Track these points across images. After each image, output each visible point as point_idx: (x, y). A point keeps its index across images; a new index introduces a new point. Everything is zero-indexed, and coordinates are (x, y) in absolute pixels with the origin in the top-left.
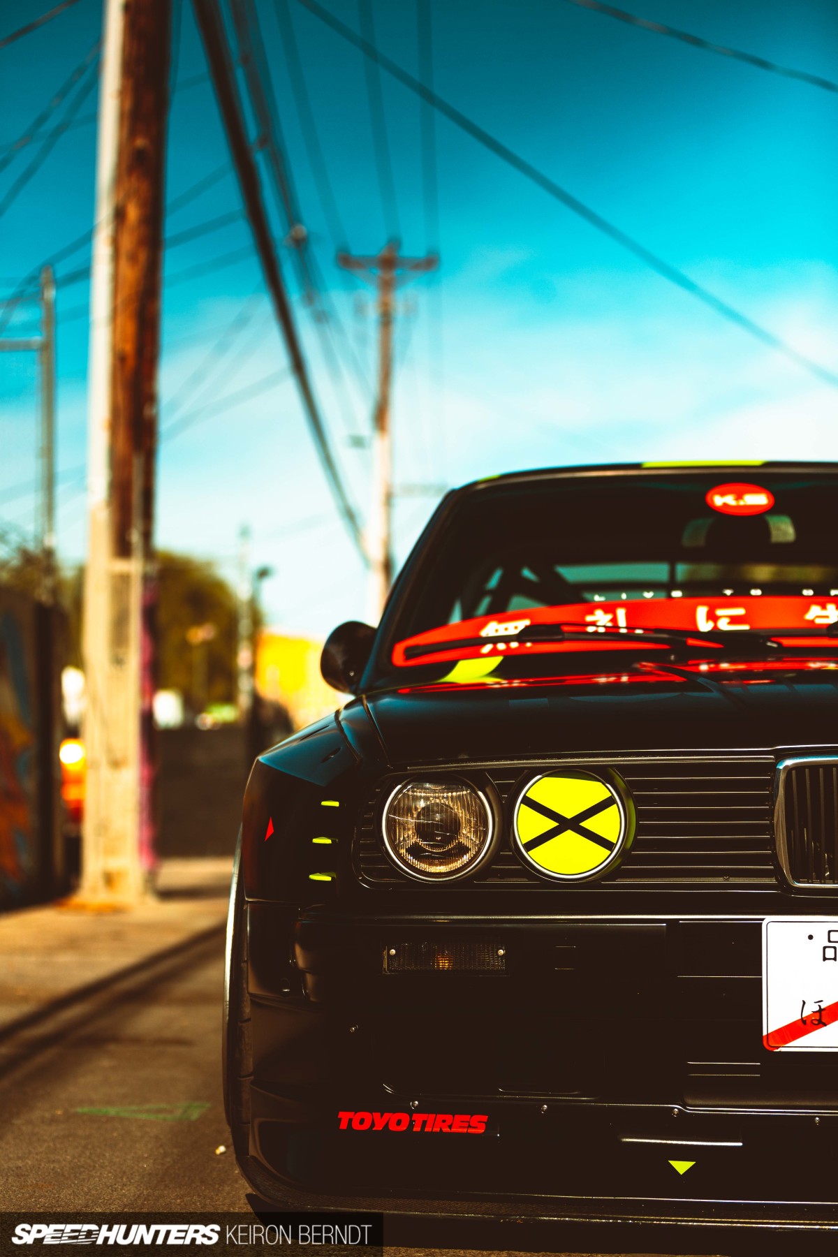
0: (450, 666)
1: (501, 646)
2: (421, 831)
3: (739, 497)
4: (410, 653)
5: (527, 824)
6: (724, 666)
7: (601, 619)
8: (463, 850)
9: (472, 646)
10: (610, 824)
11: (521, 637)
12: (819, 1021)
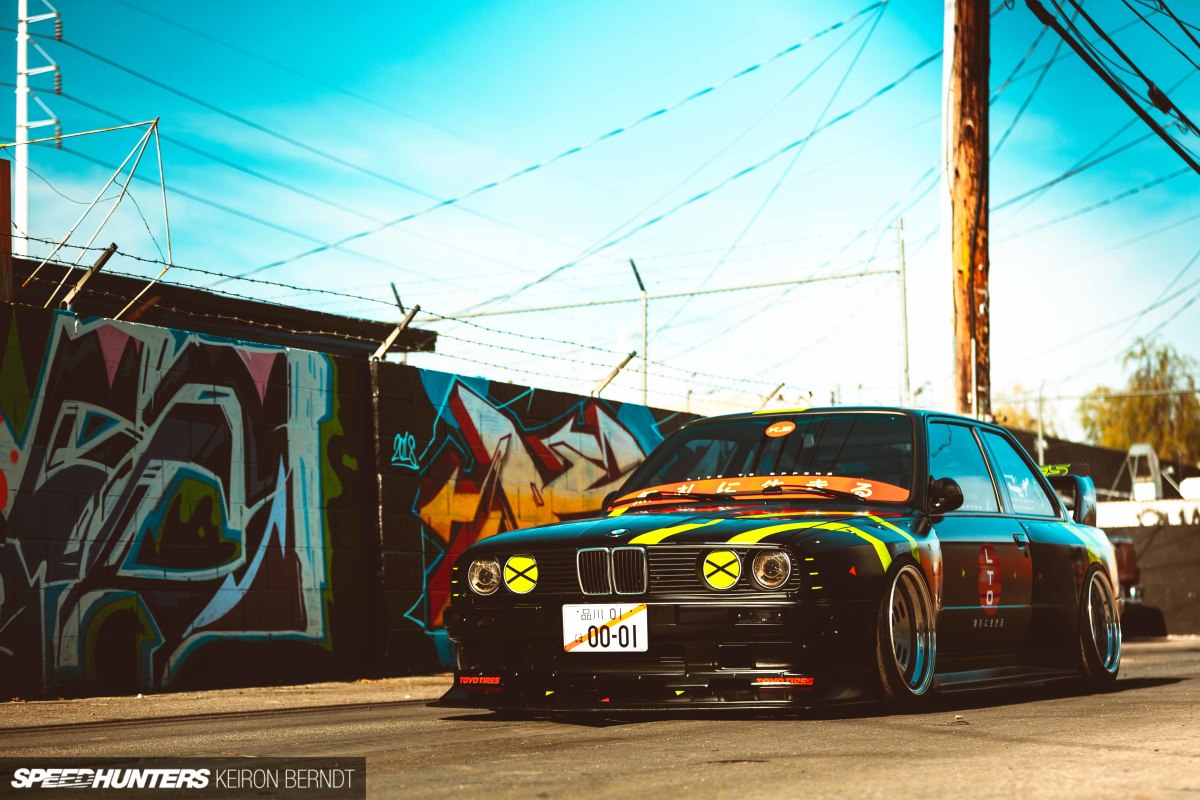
2: (481, 577)
3: (781, 428)
5: (508, 574)
7: (682, 489)
10: (534, 574)
12: (581, 641)
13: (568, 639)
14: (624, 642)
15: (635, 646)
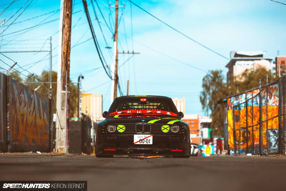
0: (114, 116)
1: (119, 114)
2: (111, 129)
3: (143, 100)
4: (111, 115)
5: (118, 128)
6: (139, 116)
7: (128, 112)
8: (113, 130)
9: (116, 114)
10: (124, 128)
11: (121, 113)
12: (138, 142)
13: (135, 142)
14: (147, 142)
15: (150, 143)
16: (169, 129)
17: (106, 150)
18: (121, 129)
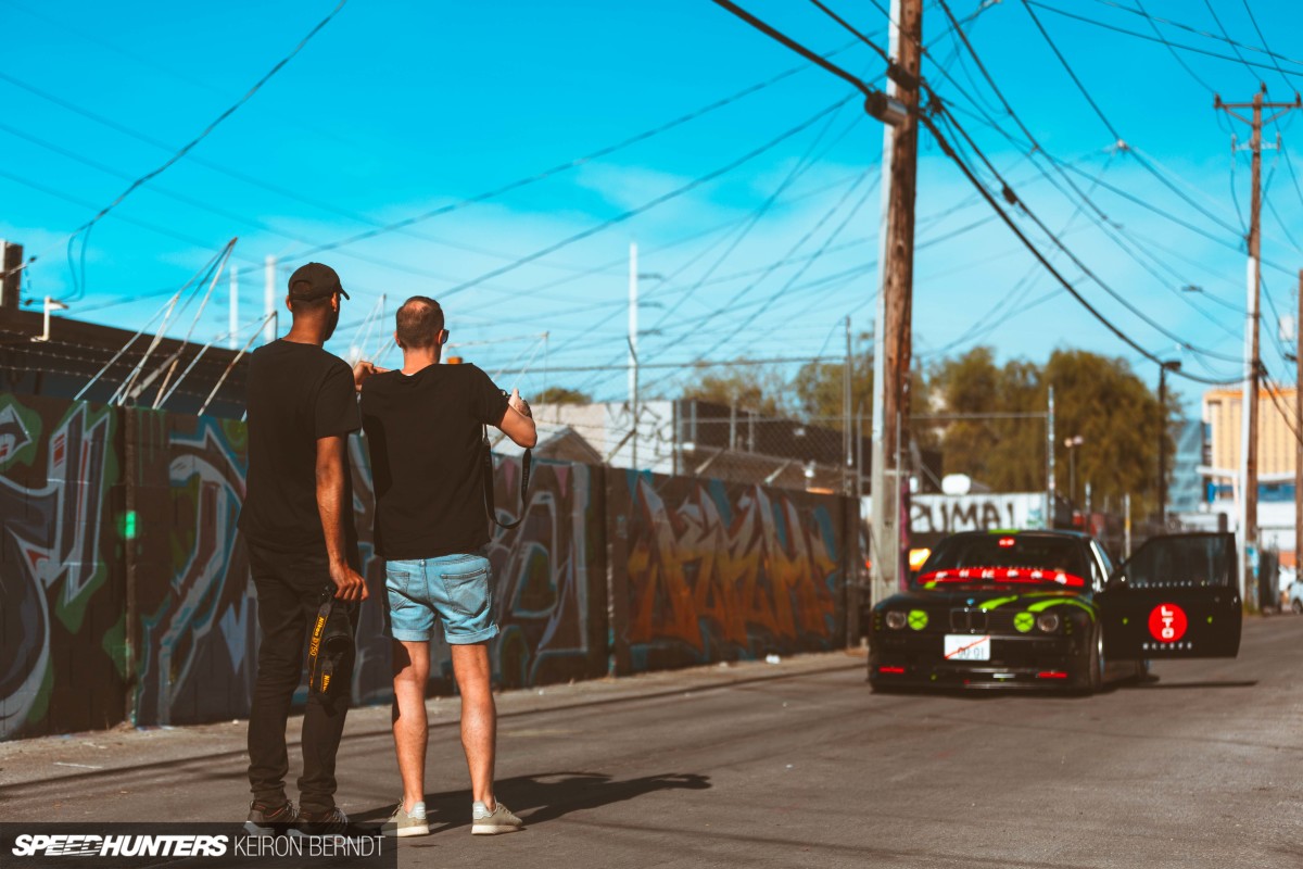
3: (1006, 542)
5: (911, 619)
8: (900, 624)
9: (933, 579)
10: (925, 620)
11: (944, 577)
12: (954, 653)
13: (946, 653)
14: (977, 655)
15: (983, 657)
16: (1031, 622)
17: (883, 670)
18: (918, 620)
